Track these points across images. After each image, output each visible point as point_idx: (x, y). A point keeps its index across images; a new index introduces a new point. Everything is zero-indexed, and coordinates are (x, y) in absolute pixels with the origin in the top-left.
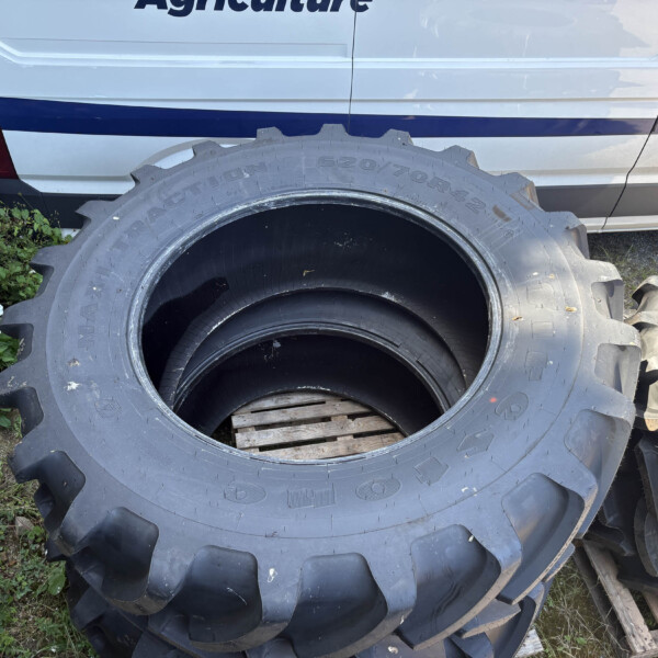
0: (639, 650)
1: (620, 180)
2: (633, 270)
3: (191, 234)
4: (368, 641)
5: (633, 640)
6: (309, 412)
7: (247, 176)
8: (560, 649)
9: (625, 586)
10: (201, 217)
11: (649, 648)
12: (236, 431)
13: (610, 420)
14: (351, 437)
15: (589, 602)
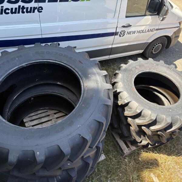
0: (126, 153)
1: (110, 47)
2: (117, 67)
3: (4, 76)
4: (62, 163)
5: (124, 151)
6: (44, 115)
7: (17, 59)
8: (110, 157)
9: (122, 140)
10: (7, 71)
11: (127, 152)
12: (25, 123)
13: (107, 106)
14: (55, 119)
15: (115, 145)
